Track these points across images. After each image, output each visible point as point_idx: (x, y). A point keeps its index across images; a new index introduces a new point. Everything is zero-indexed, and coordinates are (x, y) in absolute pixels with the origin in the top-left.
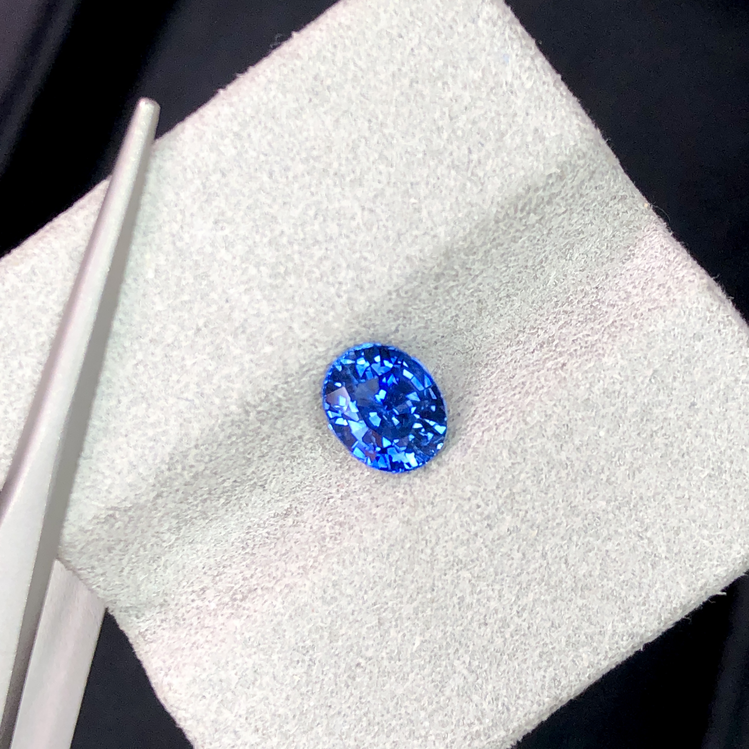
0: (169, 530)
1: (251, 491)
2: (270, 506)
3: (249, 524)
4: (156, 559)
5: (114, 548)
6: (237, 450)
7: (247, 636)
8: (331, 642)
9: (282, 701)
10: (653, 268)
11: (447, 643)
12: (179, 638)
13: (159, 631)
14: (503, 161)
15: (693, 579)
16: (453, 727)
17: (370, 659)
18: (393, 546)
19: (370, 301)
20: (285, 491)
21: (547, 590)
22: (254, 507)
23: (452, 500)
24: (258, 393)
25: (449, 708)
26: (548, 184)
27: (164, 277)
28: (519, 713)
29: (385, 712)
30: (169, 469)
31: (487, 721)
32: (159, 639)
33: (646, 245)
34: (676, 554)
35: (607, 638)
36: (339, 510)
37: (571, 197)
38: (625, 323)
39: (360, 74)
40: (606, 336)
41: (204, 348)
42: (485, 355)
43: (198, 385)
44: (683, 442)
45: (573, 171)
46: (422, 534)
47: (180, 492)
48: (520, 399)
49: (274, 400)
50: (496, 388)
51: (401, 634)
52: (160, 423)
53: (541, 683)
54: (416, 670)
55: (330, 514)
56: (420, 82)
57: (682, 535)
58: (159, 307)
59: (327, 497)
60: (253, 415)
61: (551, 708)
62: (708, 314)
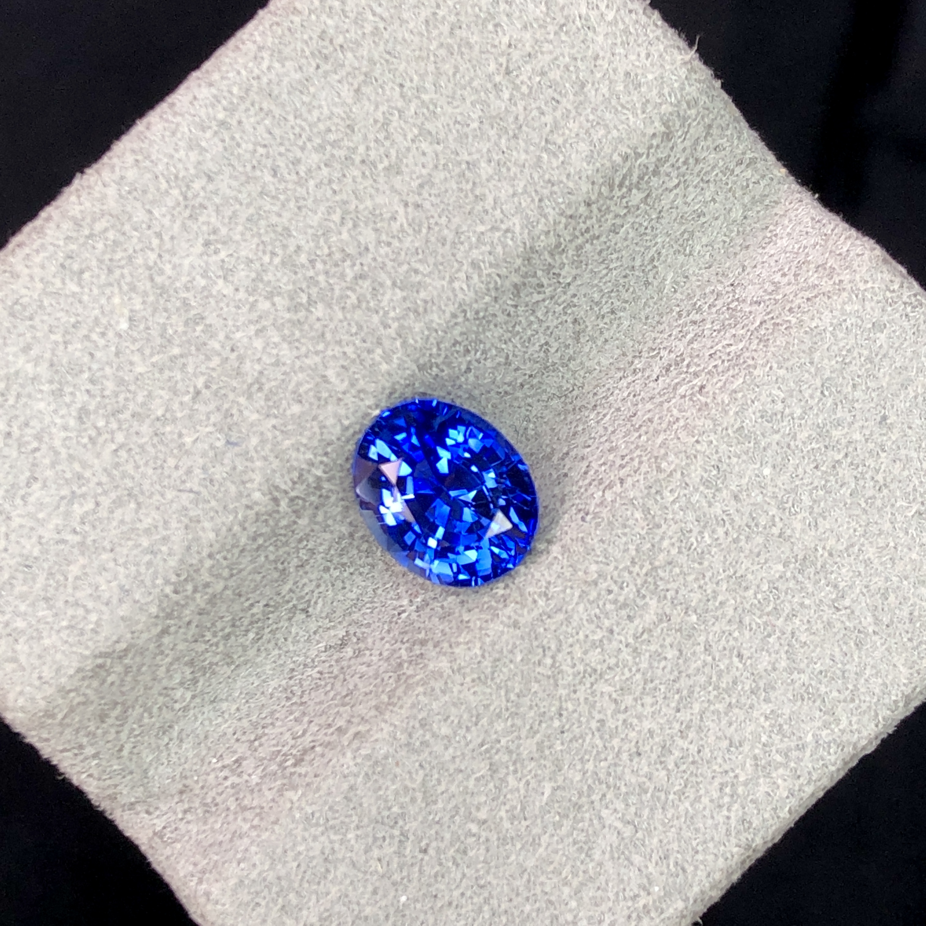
0: (182, 684)
1: (290, 619)
2: (317, 637)
3: (292, 666)
4: (166, 728)
5: (107, 716)
6: (266, 557)
7: (310, 811)
8: (427, 805)
9: (367, 896)
10: (805, 247)
11: (589, 787)
12: (213, 830)
13: (182, 826)
14: (588, 121)
15: (915, 658)
16: (610, 904)
17: (485, 822)
18: (499, 660)
19: (428, 329)
20: (338, 614)
21: (716, 697)
22: (296, 642)
23: (572, 588)
24: (289, 472)
25: (602, 878)
26: (651, 147)
27: (142, 327)
28: (699, 873)
29: (513, 896)
30: (176, 592)
31: (657, 889)
32: (183, 836)
33: (790, 221)
34: (888, 626)
35: (808, 753)
36: (417, 625)
37: (685, 163)
38: (778, 321)
39: (381, 25)
40: (756, 341)
41: (208, 418)
42: (591, 395)
43: (204, 469)
44: (877, 471)
45: (682, 125)
46: (536, 638)
47: (193, 625)
48: (648, 440)
49: (311, 479)
50: (613, 432)
51: (524, 781)
52: (156, 527)
53: (725, 827)
54: (550, 829)
55: (406, 632)
56: (464, 26)
57: (892, 598)
58: (140, 369)
59: (396, 612)
60: (284, 504)
61: (743, 862)
62: (888, 294)
